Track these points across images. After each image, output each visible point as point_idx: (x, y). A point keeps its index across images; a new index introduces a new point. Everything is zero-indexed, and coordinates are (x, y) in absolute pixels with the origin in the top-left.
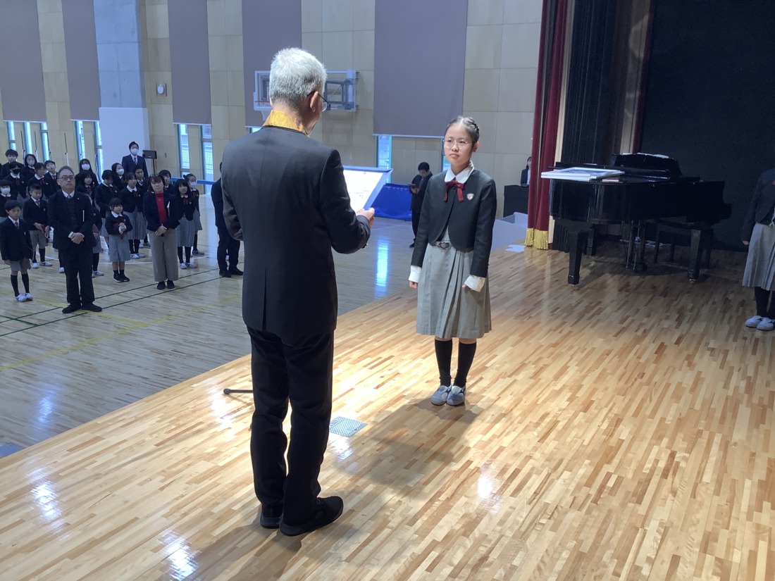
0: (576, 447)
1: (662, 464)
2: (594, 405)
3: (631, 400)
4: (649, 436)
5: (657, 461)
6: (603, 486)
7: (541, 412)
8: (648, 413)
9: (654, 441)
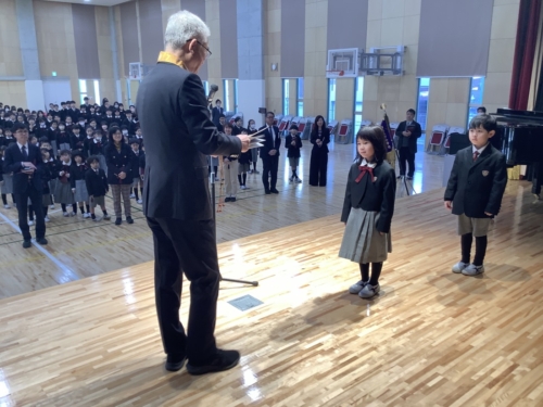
0: (423, 346)
1: (495, 375)
2: (469, 312)
3: (507, 313)
4: (502, 347)
5: (493, 370)
6: (422, 385)
7: (414, 313)
8: (516, 326)
9: (503, 352)
